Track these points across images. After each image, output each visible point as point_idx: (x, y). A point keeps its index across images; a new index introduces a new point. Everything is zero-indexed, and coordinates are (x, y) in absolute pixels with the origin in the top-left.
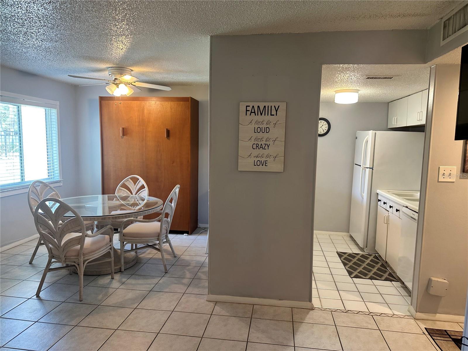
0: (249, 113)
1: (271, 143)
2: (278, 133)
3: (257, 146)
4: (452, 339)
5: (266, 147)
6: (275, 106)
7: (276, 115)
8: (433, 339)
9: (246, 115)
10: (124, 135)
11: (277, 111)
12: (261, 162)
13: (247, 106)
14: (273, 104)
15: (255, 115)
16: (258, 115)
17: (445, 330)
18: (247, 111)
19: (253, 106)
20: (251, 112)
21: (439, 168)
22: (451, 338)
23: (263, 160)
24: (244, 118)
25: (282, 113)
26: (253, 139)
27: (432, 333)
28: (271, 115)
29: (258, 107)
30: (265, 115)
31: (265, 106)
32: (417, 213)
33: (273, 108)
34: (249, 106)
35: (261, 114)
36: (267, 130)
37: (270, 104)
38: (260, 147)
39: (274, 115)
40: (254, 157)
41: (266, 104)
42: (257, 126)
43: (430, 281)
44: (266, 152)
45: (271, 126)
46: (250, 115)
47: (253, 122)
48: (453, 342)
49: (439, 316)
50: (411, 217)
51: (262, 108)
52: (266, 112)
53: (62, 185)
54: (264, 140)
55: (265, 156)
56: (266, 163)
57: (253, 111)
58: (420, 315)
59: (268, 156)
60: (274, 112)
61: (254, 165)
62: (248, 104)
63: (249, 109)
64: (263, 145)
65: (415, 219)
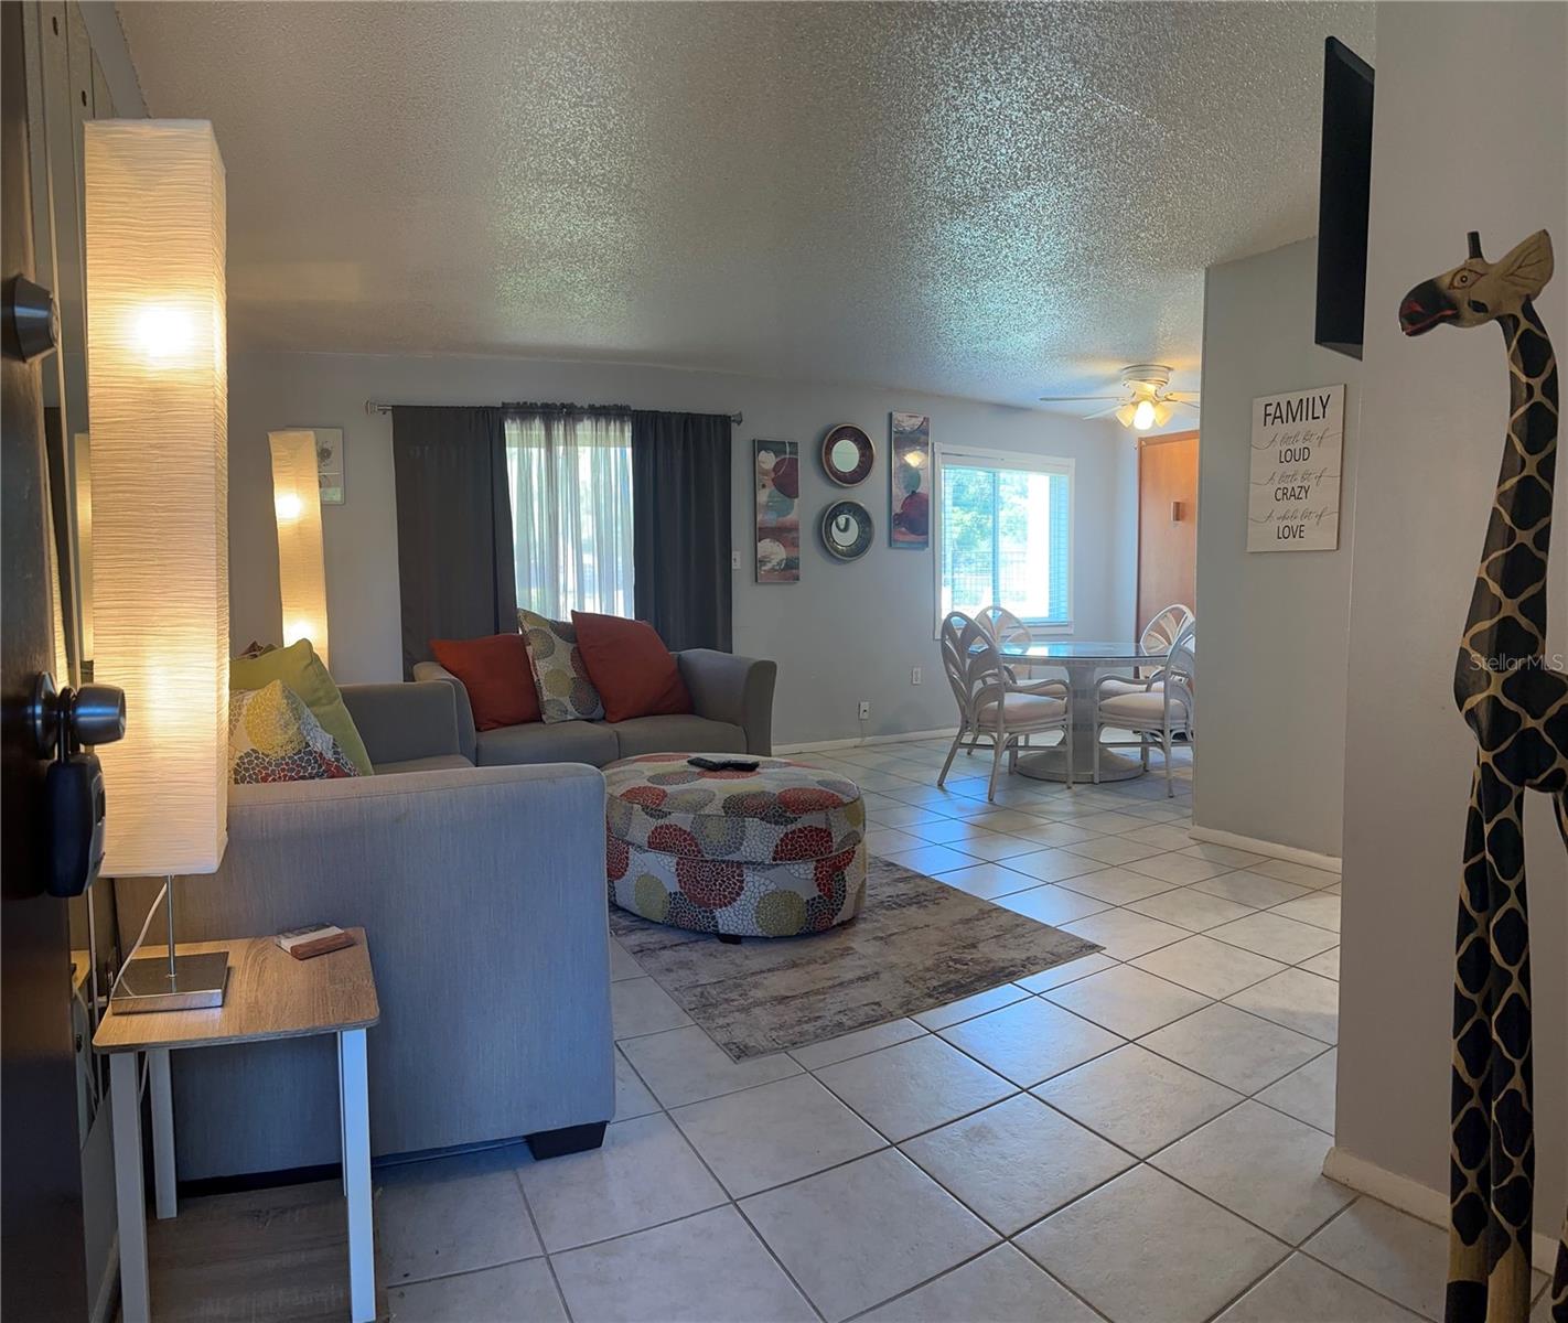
0: (1270, 419)
1: (1311, 483)
2: (1325, 457)
3: (1284, 494)
5: (1303, 494)
6: (1320, 397)
7: (1324, 416)
9: (1266, 424)
10: (1178, 520)
11: (1324, 407)
12: (1293, 529)
13: (1266, 406)
14: (1316, 393)
15: (1283, 422)
16: (1287, 422)
18: (1266, 415)
19: (1279, 404)
20: (1275, 418)
23: (1296, 522)
24: (1261, 433)
25: (1335, 409)
26: (1276, 478)
28: (1314, 418)
29: (1289, 402)
30: (1301, 420)
31: (1301, 400)
33: (1318, 401)
34: (1270, 405)
35: (1294, 420)
36: (1304, 454)
37: (1309, 394)
38: (1291, 496)
39: (1318, 418)
40: (1279, 519)
41: (1304, 395)
42: (1284, 448)
44: (1303, 505)
45: (1312, 443)
46: (1273, 424)
47: (1278, 439)
51: (1295, 406)
52: (1304, 414)
53: (1072, 632)
54: (1299, 477)
55: (1299, 514)
56: (1302, 531)
57: (1278, 414)
59: (1306, 515)
60: (1319, 412)
61: (1280, 538)
62: (1267, 400)
63: (1271, 410)
64: (1297, 491)
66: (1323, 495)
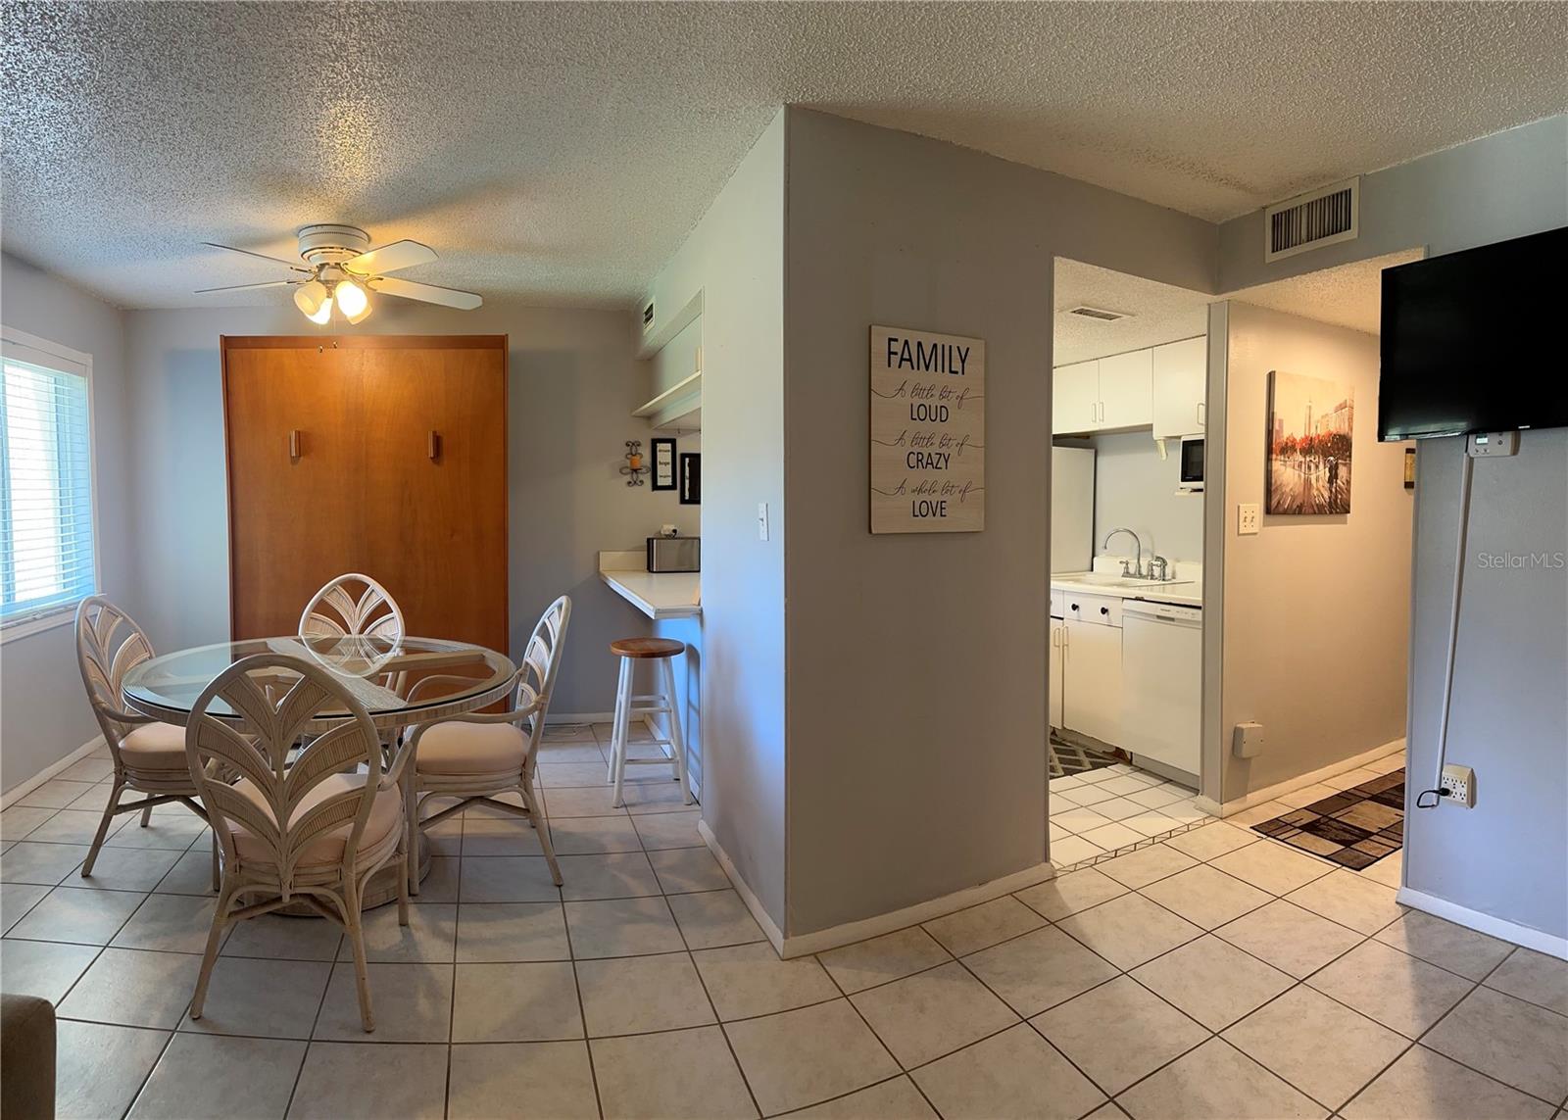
0: (895, 359)
1: (953, 451)
2: (966, 422)
3: (918, 460)
4: (1299, 828)
5: (942, 464)
6: (958, 348)
7: (963, 373)
8: (1282, 841)
9: (889, 366)
11: (963, 362)
12: (929, 505)
13: (890, 340)
14: (954, 342)
15: (913, 368)
16: (918, 369)
17: (1277, 819)
18: (890, 353)
19: (906, 342)
20: (902, 359)
21: (1239, 507)
22: (1295, 828)
23: (934, 498)
24: (884, 375)
25: (975, 367)
26: (908, 439)
27: (1272, 829)
28: (951, 372)
29: (920, 344)
30: (936, 370)
31: (935, 346)
32: (1199, 608)
33: (955, 353)
34: (896, 340)
35: (927, 368)
36: (941, 415)
37: (947, 342)
38: (927, 463)
39: (956, 373)
40: (914, 491)
41: (940, 340)
42: (917, 401)
43: (1238, 733)
44: (941, 477)
45: (951, 403)
46: (900, 366)
47: (907, 388)
48: (1305, 833)
49: (1253, 797)
50: (1158, 617)
51: (928, 351)
52: (940, 364)
54: (937, 441)
55: (939, 487)
56: (942, 508)
57: (906, 356)
58: (1228, 808)
59: (948, 489)
60: (957, 365)
61: (914, 516)
62: (893, 333)
63: (897, 347)
64: (935, 458)
65: (1172, 619)
66: (967, 467)
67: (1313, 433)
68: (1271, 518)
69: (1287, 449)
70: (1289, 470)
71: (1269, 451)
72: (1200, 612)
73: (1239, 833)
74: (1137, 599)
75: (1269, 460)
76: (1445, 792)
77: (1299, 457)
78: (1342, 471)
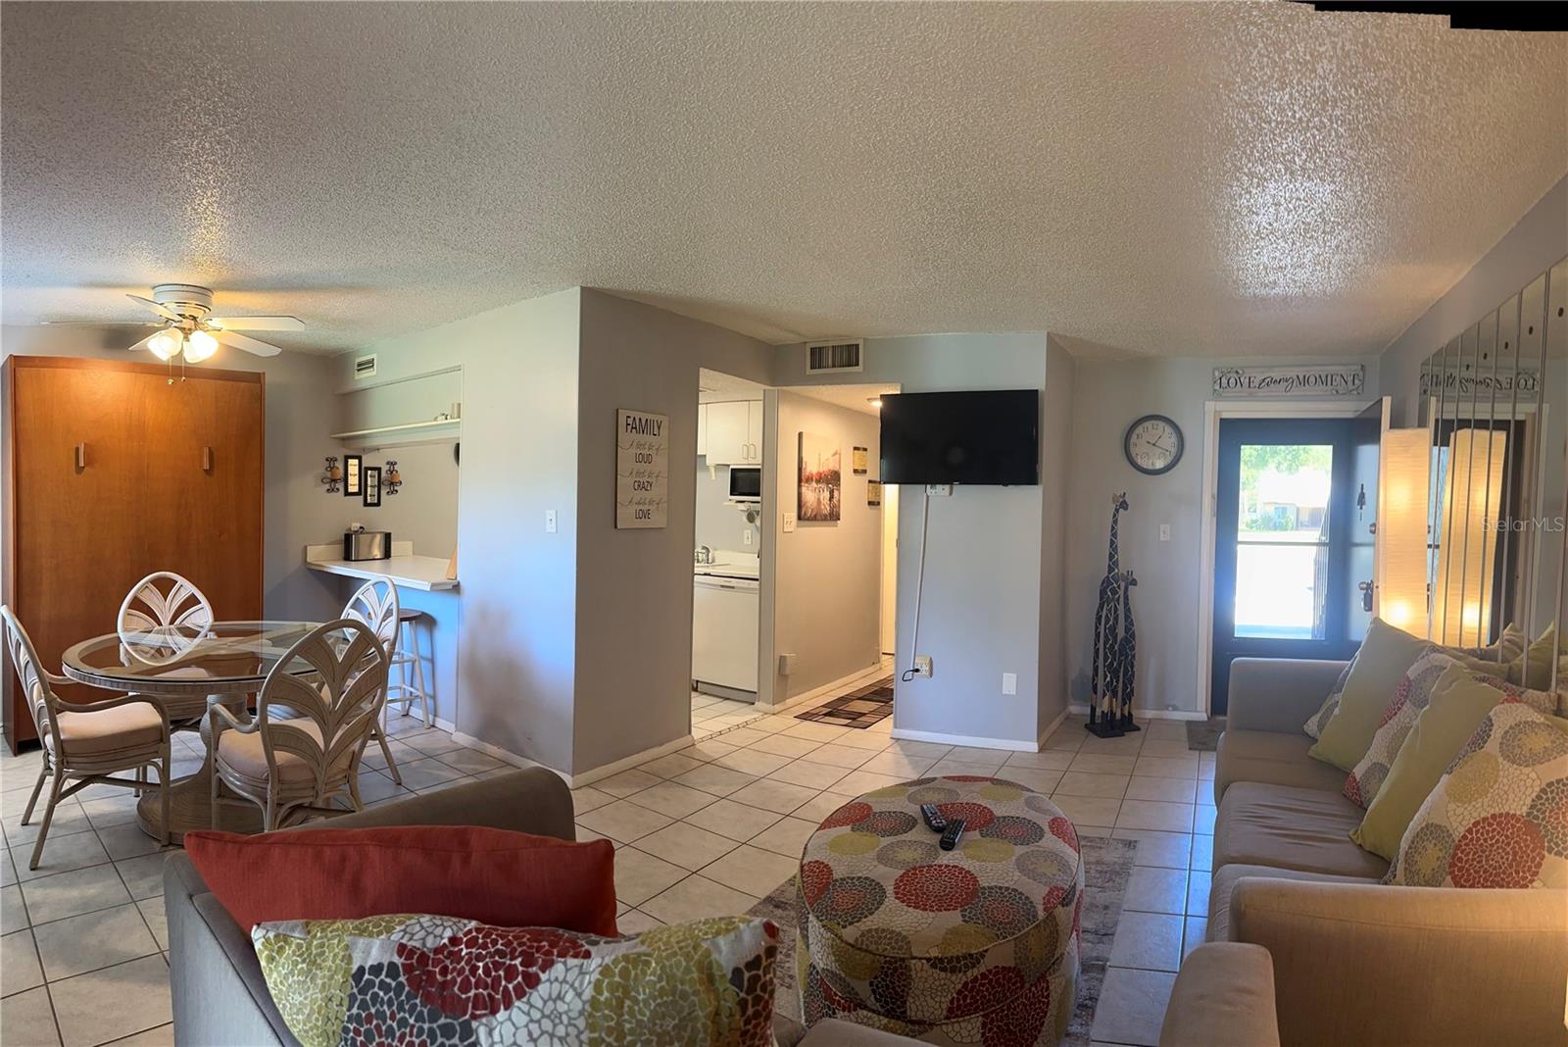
0: (629, 427)
1: (654, 480)
2: (660, 463)
3: (638, 486)
5: (649, 488)
6: (657, 421)
7: (659, 436)
8: (815, 721)
9: (626, 432)
11: (658, 429)
12: (643, 512)
13: (628, 417)
14: (655, 418)
15: (637, 433)
16: (639, 433)
18: (627, 425)
19: (634, 418)
20: (632, 428)
21: (783, 515)
22: (818, 715)
23: (645, 508)
24: (626, 438)
25: (664, 432)
26: (634, 474)
27: (806, 716)
28: (654, 435)
29: (640, 419)
30: (647, 434)
31: (647, 420)
32: (757, 580)
33: (655, 424)
34: (630, 417)
35: (643, 433)
36: (648, 459)
37: (653, 416)
38: (642, 487)
39: (656, 435)
40: (636, 504)
41: (650, 417)
42: (638, 452)
43: (782, 659)
44: (648, 495)
45: (653, 452)
46: (631, 432)
47: (634, 444)
49: (790, 702)
50: (722, 586)
51: (643, 422)
52: (649, 430)
54: (647, 474)
55: (648, 502)
56: (648, 514)
57: (634, 426)
58: (778, 707)
59: (651, 502)
60: (656, 431)
61: (636, 518)
62: (629, 413)
63: (630, 421)
64: (646, 485)
65: (733, 587)
66: (660, 490)
67: (821, 470)
68: (801, 522)
69: (809, 480)
70: (811, 493)
71: (800, 481)
72: (758, 582)
73: (785, 722)
74: (705, 574)
75: (799, 486)
76: (917, 670)
77: (814, 484)
78: (836, 493)
